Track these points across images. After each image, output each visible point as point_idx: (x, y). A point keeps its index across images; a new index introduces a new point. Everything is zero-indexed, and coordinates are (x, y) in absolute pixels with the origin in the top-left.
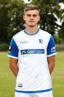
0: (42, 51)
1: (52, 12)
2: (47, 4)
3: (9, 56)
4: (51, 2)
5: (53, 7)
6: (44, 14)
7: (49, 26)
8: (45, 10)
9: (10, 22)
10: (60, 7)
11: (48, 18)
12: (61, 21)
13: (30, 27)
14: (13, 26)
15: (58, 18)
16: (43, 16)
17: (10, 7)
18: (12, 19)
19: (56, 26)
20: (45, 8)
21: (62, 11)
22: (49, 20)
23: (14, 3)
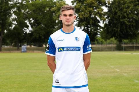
0: (78, 49)
1: (95, 15)
2: (90, 7)
3: (47, 54)
4: (94, 5)
5: (95, 10)
6: (87, 16)
7: (92, 27)
8: (88, 13)
9: (55, 24)
10: (102, 10)
11: (91, 20)
12: (103, 23)
13: (66, 27)
14: (58, 27)
15: (101, 20)
16: (87, 18)
17: (56, 10)
18: (57, 21)
19: (98, 28)
20: (89, 10)
21: (104, 14)
22: (92, 22)
23: (59, 6)
